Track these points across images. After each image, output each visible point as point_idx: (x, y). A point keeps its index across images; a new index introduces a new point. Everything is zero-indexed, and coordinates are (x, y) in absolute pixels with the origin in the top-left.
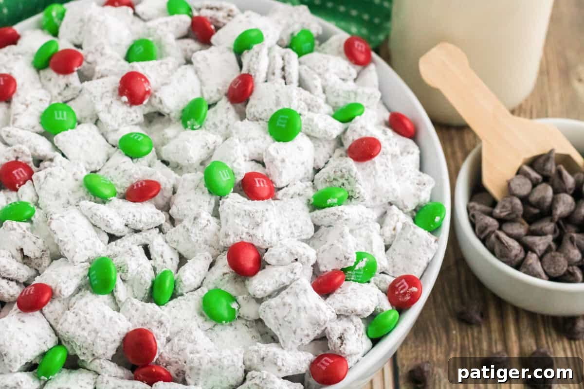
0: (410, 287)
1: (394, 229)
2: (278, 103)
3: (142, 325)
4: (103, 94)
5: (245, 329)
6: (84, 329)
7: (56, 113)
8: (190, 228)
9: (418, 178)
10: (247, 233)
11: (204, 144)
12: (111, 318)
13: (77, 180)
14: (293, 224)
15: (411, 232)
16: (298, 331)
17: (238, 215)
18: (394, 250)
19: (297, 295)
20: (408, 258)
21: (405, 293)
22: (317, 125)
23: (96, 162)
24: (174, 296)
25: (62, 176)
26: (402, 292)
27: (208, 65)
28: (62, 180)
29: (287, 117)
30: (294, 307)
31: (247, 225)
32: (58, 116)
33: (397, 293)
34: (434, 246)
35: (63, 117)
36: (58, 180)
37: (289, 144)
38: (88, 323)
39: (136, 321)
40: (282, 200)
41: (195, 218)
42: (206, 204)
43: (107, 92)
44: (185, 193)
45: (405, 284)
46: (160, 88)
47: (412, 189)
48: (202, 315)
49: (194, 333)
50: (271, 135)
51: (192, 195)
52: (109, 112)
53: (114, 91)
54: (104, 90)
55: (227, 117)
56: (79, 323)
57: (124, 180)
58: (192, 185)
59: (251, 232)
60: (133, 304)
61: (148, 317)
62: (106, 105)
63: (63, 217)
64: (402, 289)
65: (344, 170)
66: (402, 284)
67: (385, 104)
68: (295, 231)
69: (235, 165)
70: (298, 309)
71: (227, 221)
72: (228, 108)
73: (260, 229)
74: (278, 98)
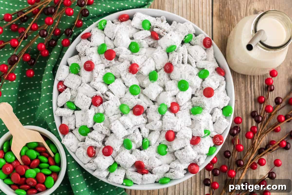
0: (220, 141)
1: (216, 117)
2: (181, 77)
3: (140, 159)
4: (123, 71)
5: (170, 155)
6: (123, 161)
7: (108, 78)
8: (154, 126)
9: (225, 98)
10: (172, 128)
11: (157, 93)
12: (131, 158)
13: (117, 106)
14: (185, 122)
15: (221, 121)
16: (186, 161)
17: (169, 123)
18: (216, 125)
19: (186, 152)
20: (220, 128)
21: (218, 142)
22: (193, 84)
23: (122, 95)
24: (149, 145)
25: (112, 105)
26: (217, 142)
27: (158, 58)
28: (113, 106)
29: (184, 85)
30: (185, 155)
31: (171, 126)
32: (109, 79)
33: (216, 141)
34: (228, 123)
35: (111, 79)
36: (111, 106)
37: (185, 92)
38: (124, 160)
39: (138, 158)
40: (181, 111)
41: (155, 124)
42: (158, 117)
43: (125, 70)
44: (152, 112)
45: (219, 139)
46: (142, 68)
47: (223, 102)
48: (157, 152)
49: (155, 160)
50: (179, 88)
51: (154, 114)
52: (126, 77)
53: (127, 69)
54: (124, 69)
55: (164, 77)
56: (121, 160)
57: (131, 105)
58: (154, 110)
59: (173, 128)
60: (137, 152)
61: (142, 157)
62: (125, 75)
63: (115, 125)
64: (218, 141)
65: (202, 102)
66: (218, 139)
67: (215, 58)
68: (186, 124)
69: (168, 103)
70: (187, 156)
71: (165, 124)
72: (164, 74)
73: (175, 127)
74: (181, 75)
